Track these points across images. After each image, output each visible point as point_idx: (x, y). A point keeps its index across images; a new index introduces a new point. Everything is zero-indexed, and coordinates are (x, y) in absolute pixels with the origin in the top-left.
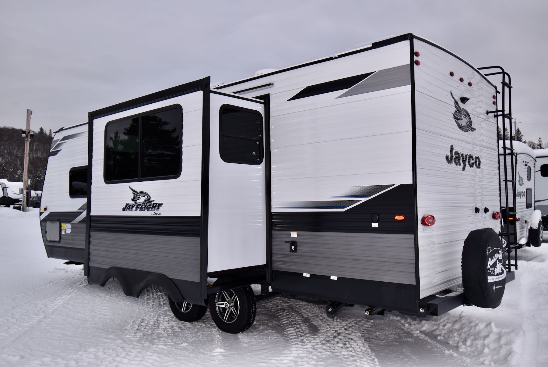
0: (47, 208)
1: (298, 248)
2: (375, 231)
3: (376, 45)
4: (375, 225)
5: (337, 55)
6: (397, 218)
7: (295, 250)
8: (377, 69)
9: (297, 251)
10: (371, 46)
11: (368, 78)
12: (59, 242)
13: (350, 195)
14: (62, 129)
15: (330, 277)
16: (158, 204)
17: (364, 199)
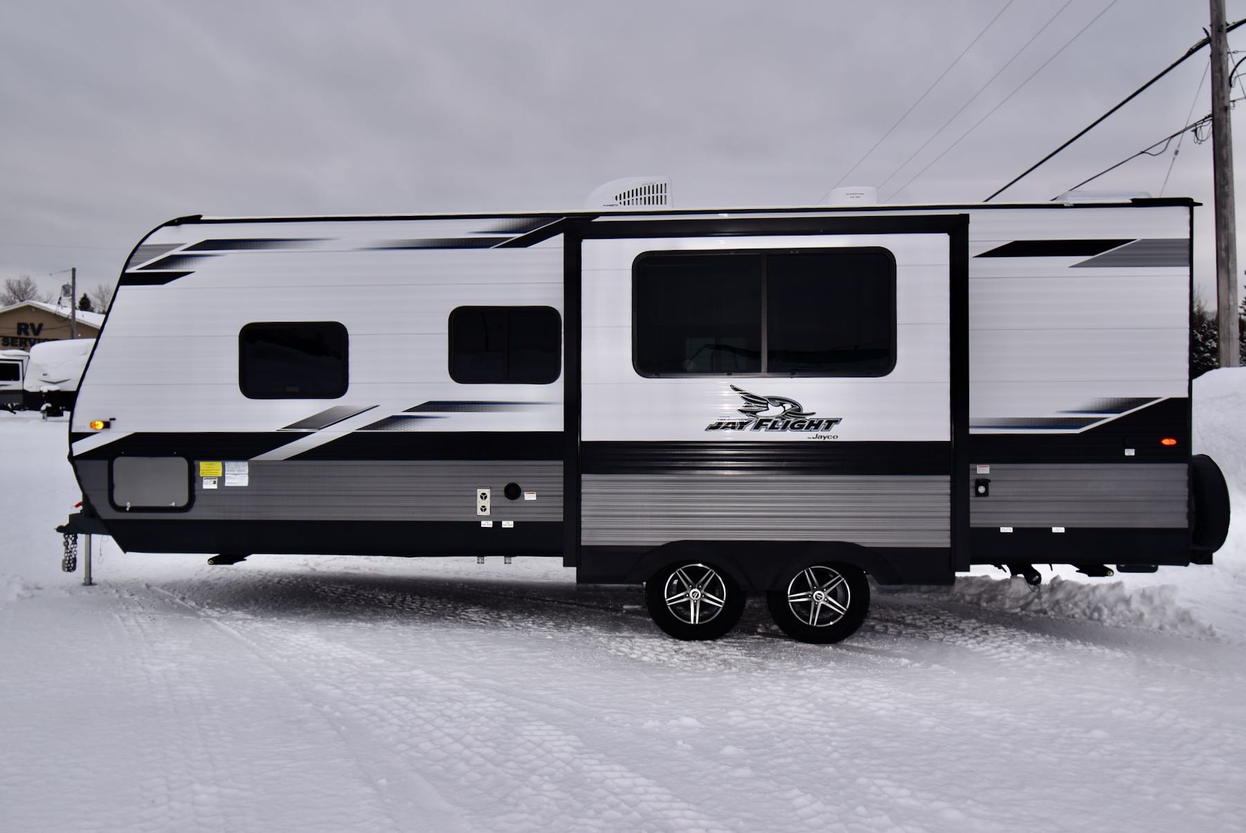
0: (112, 422)
1: (990, 490)
2: (1130, 460)
3: (1137, 203)
4: (1130, 452)
5: (1072, 202)
6: (1166, 442)
7: (986, 494)
8: (1139, 237)
9: (990, 494)
10: (1130, 202)
11: (1126, 247)
12: (187, 508)
13: (1090, 409)
14: (196, 220)
15: (1051, 529)
16: (825, 420)
17: (1113, 417)
